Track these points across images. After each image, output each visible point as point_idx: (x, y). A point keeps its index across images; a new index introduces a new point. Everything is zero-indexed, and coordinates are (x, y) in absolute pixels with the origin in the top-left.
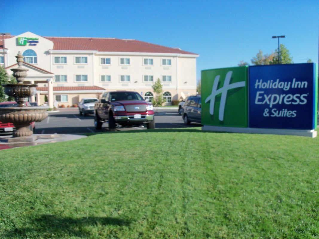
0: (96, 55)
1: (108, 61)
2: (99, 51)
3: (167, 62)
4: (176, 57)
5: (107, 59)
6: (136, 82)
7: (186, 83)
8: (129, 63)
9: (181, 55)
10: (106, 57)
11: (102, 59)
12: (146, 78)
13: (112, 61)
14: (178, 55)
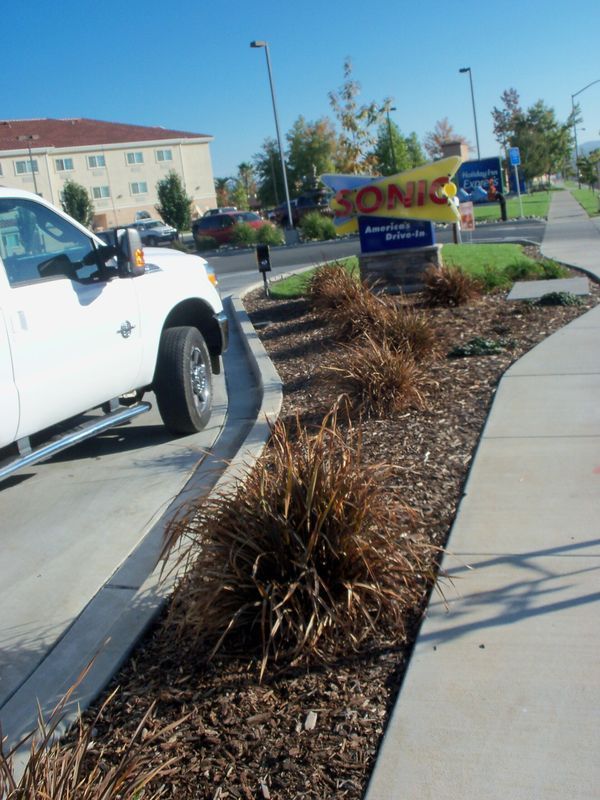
0: (51, 155)
1: (69, 165)
2: (57, 146)
3: (165, 155)
4: (178, 144)
5: (66, 160)
6: (120, 197)
7: (198, 188)
8: (104, 164)
9: (187, 140)
10: (63, 157)
11: (57, 161)
12: (135, 188)
13: (75, 164)
14: (182, 140)
